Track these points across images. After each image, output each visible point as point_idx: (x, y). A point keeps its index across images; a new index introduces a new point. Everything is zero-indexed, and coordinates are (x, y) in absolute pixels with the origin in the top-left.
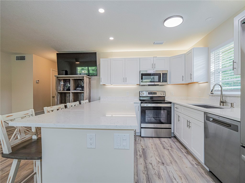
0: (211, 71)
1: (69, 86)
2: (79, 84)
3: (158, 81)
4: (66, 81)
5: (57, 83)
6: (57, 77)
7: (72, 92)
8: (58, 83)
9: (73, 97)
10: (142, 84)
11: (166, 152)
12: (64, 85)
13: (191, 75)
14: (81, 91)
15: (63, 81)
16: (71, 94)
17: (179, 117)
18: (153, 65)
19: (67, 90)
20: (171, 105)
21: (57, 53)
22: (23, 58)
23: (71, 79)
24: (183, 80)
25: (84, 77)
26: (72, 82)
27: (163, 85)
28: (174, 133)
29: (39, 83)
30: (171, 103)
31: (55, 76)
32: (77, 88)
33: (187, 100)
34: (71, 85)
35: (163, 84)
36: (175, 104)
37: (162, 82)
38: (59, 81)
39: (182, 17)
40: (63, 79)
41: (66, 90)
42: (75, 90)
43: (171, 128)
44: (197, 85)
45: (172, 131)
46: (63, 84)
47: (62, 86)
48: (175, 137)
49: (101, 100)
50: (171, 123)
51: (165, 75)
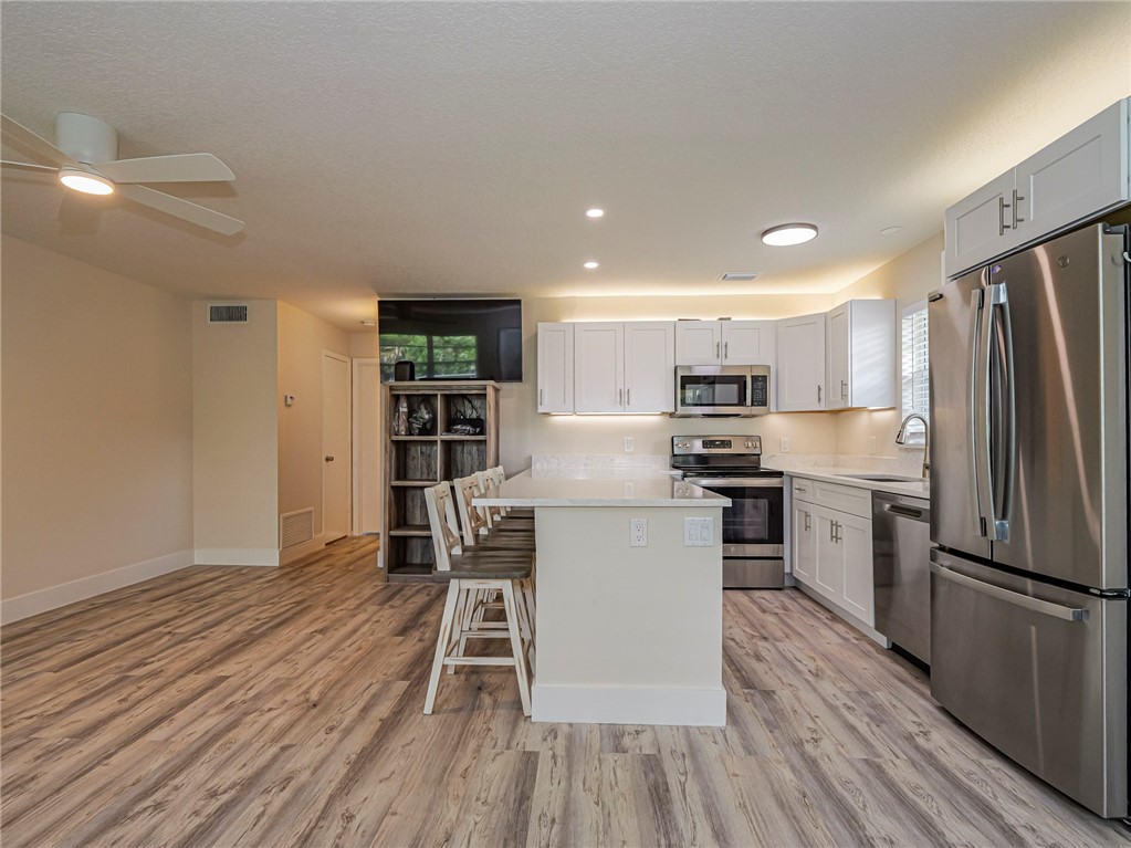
0: (904, 374)
1: (426, 416)
3: (736, 402)
5: (389, 407)
6: (391, 388)
7: (443, 441)
8: (392, 408)
10: (681, 410)
11: (770, 619)
12: (411, 416)
13: (844, 384)
14: (468, 434)
15: (409, 402)
16: (440, 447)
17: (807, 515)
18: (721, 349)
19: (420, 434)
20: (782, 483)
21: (379, 302)
22: (237, 314)
23: (439, 393)
24: (820, 399)
25: (485, 389)
26: (441, 403)
27: (754, 416)
28: (791, 574)
29: (293, 407)
30: (780, 474)
32: (453, 424)
33: (834, 466)
34: (440, 414)
35: (754, 413)
36: (794, 480)
37: (752, 405)
38: (394, 401)
39: (814, 227)
40: (407, 395)
41: (417, 431)
42: (449, 431)
43: (781, 558)
44: (864, 417)
45: (787, 570)
46: (407, 410)
47: (403, 417)
48: (797, 587)
49: (536, 466)
50: (781, 541)
51: (761, 381)
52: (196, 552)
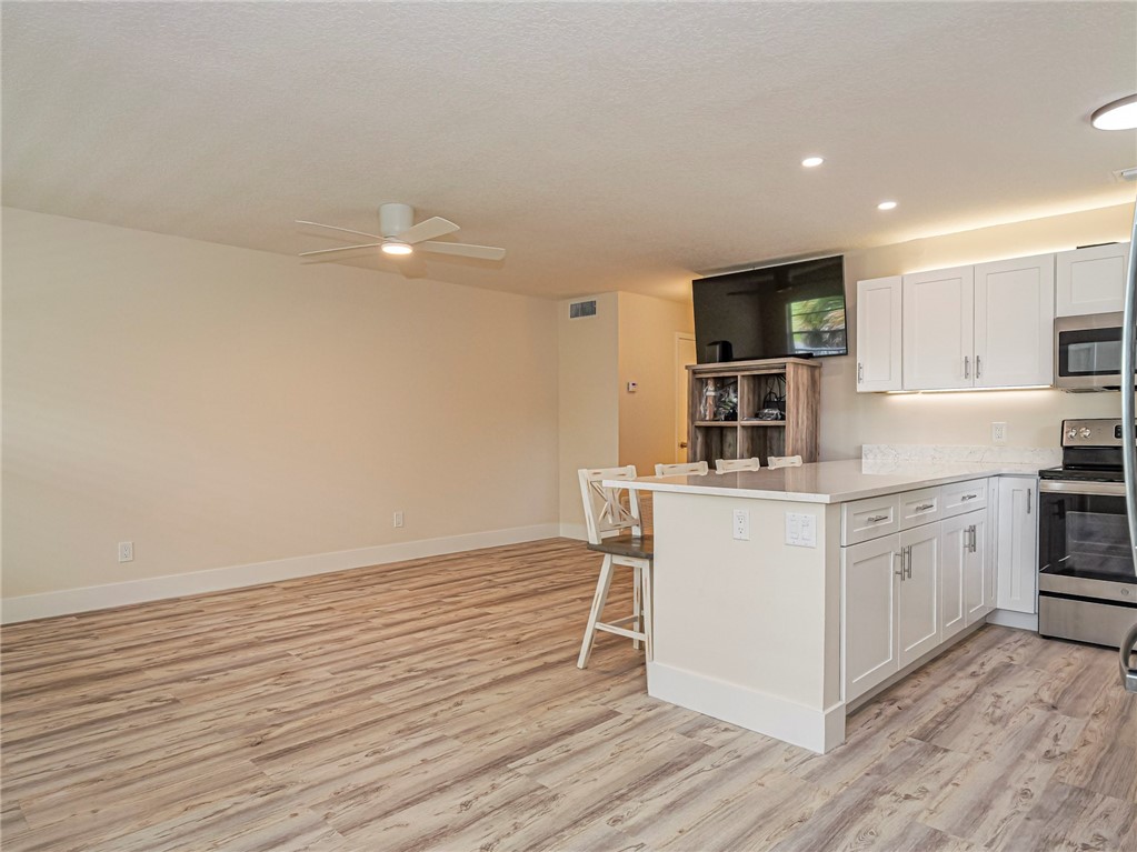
1: (735, 400)
2: (770, 393)
4: (724, 383)
5: (693, 392)
6: (694, 372)
7: (743, 427)
8: (696, 392)
9: (746, 446)
10: (1061, 382)
12: (719, 401)
14: (776, 419)
15: (715, 385)
16: (739, 432)
19: (725, 420)
21: (694, 281)
22: (587, 309)
23: (739, 374)
25: (786, 369)
26: (742, 386)
29: (636, 394)
31: (687, 367)
32: (764, 408)
34: (741, 398)
38: (699, 385)
40: (713, 378)
41: (723, 416)
42: (756, 416)
46: (713, 394)
47: (710, 401)
49: (868, 458)
52: (561, 525)
